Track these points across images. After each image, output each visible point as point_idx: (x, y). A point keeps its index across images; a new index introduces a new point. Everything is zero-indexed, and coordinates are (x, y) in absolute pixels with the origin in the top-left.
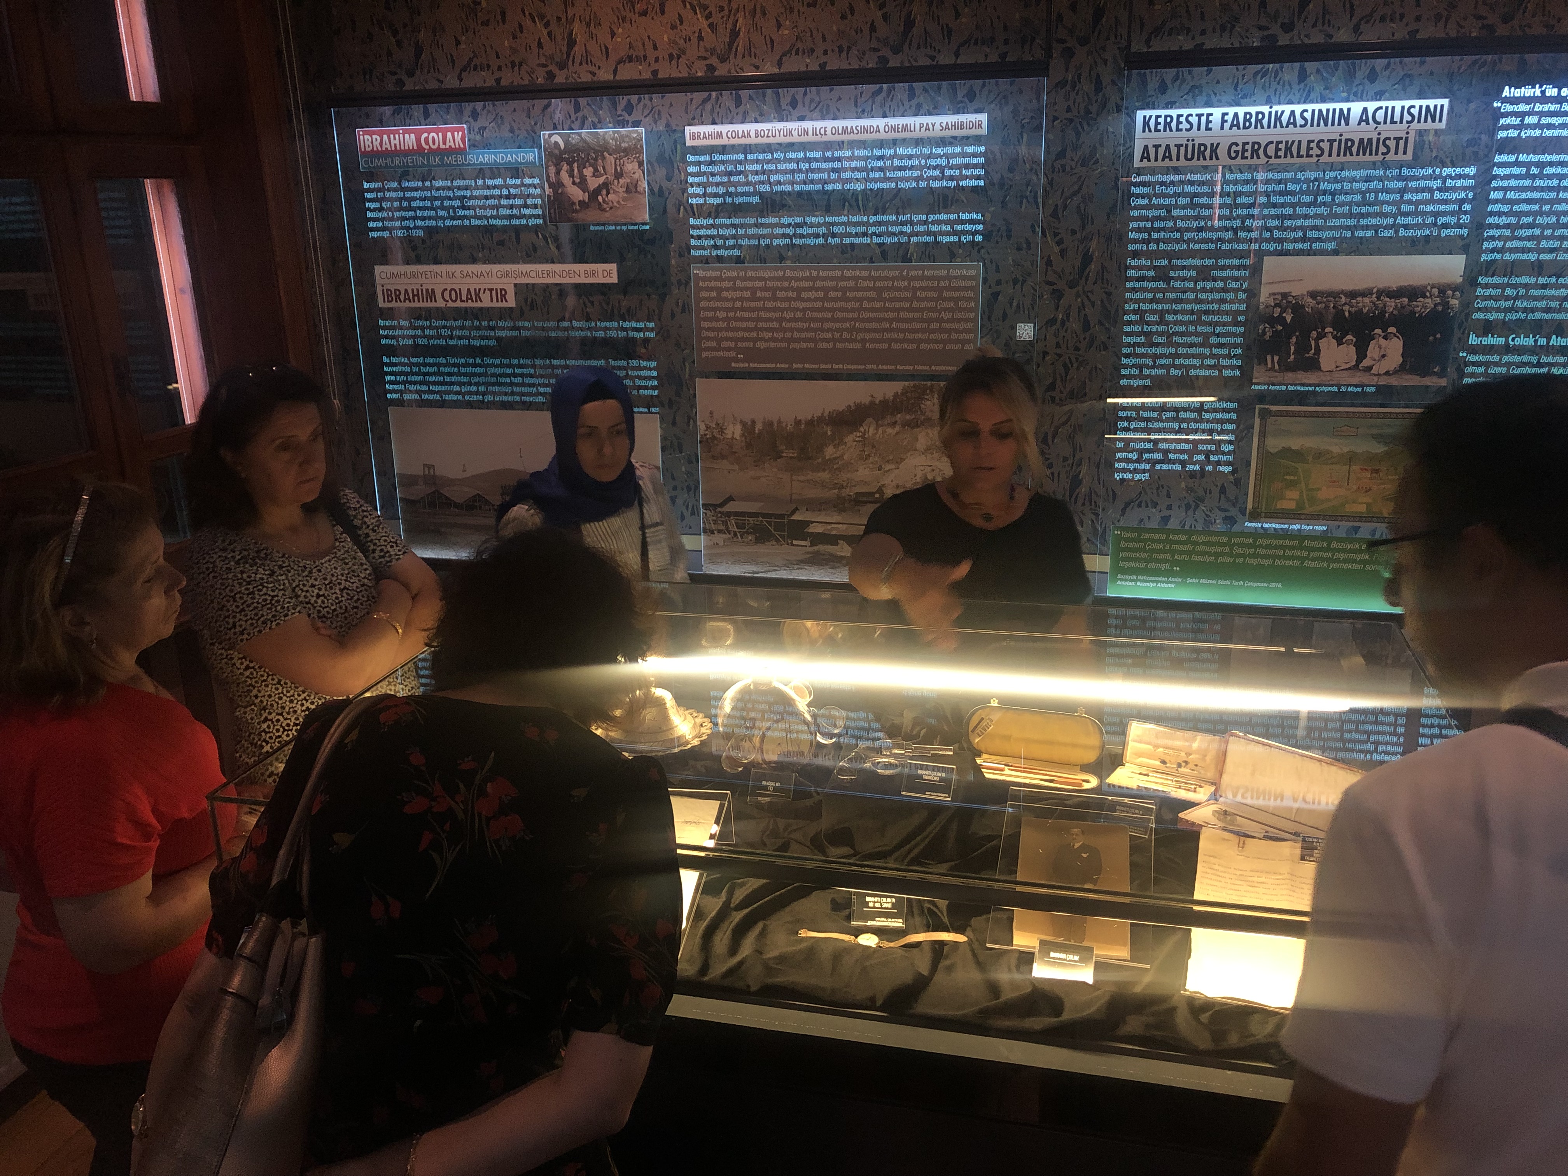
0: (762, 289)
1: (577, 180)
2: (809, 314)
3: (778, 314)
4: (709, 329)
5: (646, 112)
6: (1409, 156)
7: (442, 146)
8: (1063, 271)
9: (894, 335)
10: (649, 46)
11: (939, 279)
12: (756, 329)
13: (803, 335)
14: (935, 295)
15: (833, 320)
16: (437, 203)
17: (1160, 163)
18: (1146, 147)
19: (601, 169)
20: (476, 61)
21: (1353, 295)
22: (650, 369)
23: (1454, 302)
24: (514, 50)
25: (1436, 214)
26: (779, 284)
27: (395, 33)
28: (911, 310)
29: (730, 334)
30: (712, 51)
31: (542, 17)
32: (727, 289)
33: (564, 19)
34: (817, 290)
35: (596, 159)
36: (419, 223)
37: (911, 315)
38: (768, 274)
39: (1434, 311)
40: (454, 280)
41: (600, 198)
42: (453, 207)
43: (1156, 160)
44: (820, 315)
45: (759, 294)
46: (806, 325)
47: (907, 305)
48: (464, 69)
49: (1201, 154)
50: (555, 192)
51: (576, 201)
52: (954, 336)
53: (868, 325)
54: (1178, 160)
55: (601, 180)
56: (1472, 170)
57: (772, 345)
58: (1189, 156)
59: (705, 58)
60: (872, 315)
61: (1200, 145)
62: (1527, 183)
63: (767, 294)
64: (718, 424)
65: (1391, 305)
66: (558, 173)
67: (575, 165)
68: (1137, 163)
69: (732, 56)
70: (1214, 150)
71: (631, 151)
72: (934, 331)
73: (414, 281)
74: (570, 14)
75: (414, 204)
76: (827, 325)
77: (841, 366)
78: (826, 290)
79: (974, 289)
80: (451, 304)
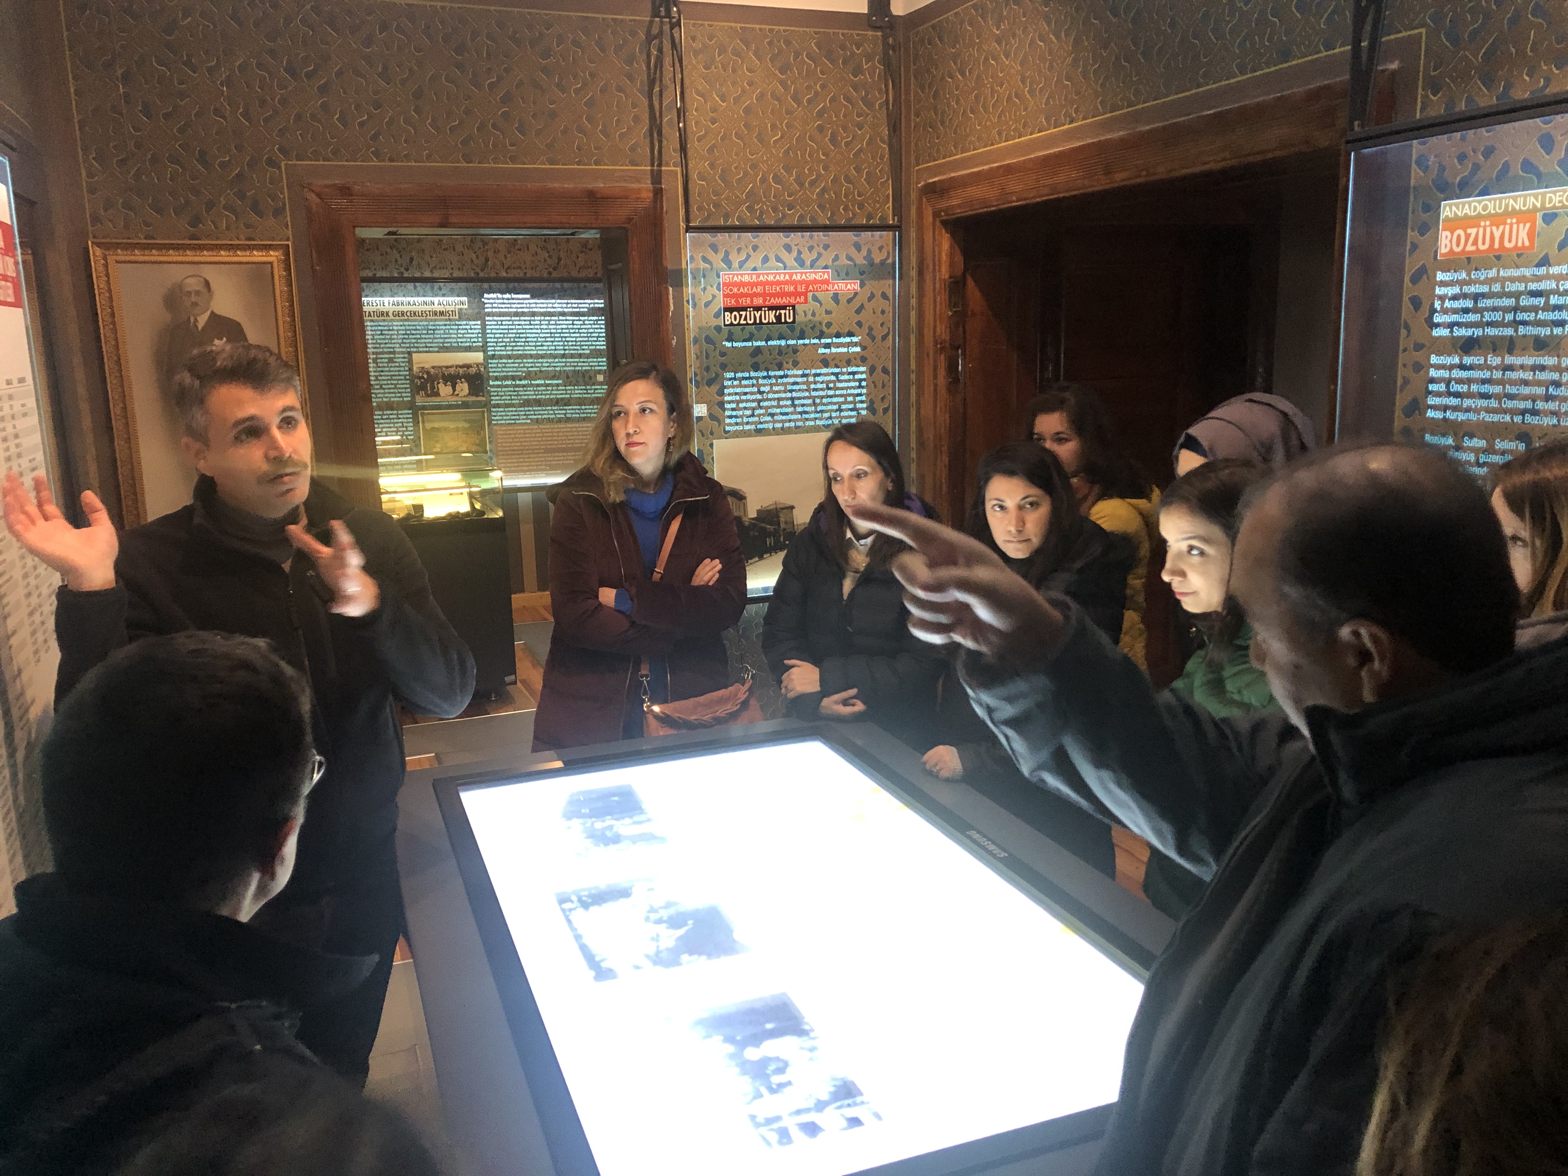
6: (457, 317)
17: (376, 318)
18: (369, 312)
21: (447, 367)
23: (482, 369)
25: (471, 338)
39: (476, 373)
43: (373, 317)
56: (479, 322)
58: (381, 316)
61: (383, 312)
62: (498, 327)
65: (461, 371)
68: (366, 318)
70: (387, 314)
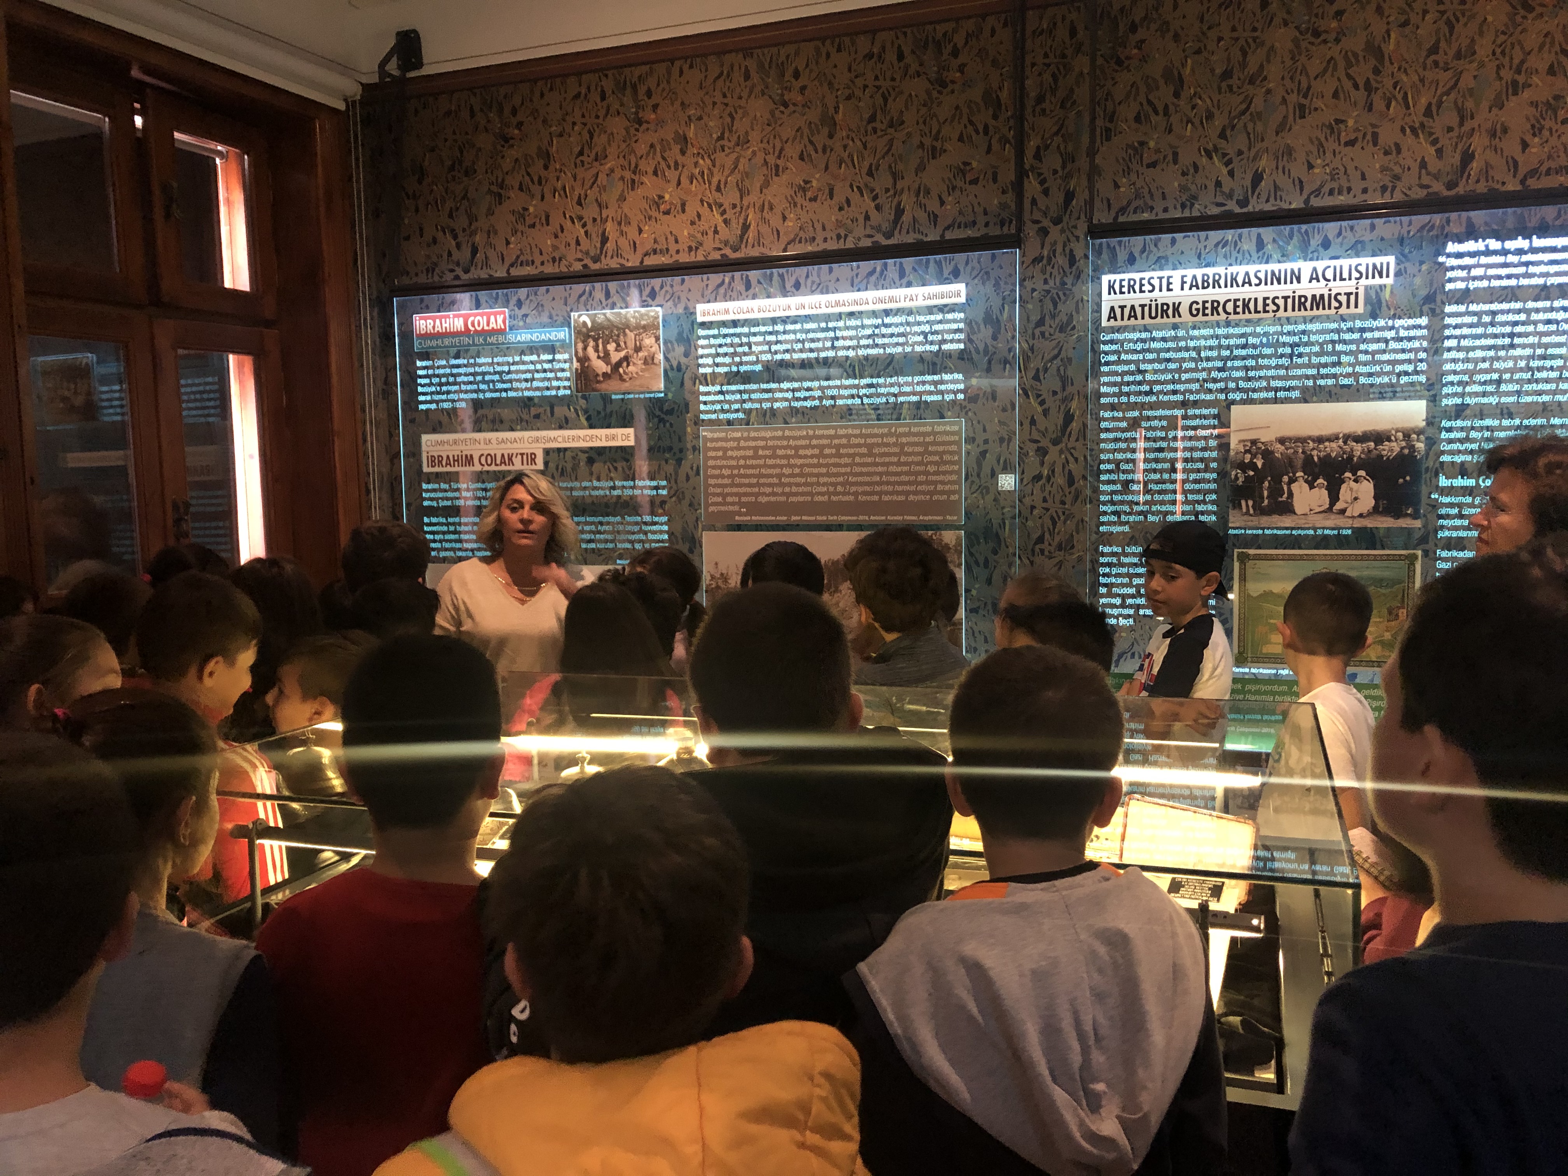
0: (764, 448)
1: (602, 355)
2: (807, 470)
3: (778, 471)
4: (715, 486)
5: (668, 297)
6: (1361, 310)
7: (486, 328)
8: (1046, 429)
9: (885, 488)
10: (671, 239)
11: (925, 434)
12: (758, 485)
13: (801, 489)
14: (920, 449)
15: (828, 475)
16: (479, 378)
17: (1126, 322)
18: (1112, 308)
19: (622, 344)
20: (522, 258)
21: (1320, 440)
22: (662, 524)
23: (1420, 446)
24: (555, 248)
25: (1393, 363)
26: (779, 443)
27: (455, 237)
28: (899, 464)
29: (735, 490)
30: (726, 243)
31: (580, 218)
32: (732, 449)
33: (599, 220)
34: (813, 447)
35: (618, 336)
36: (462, 396)
37: (899, 469)
38: (768, 434)
39: (1400, 455)
40: (490, 446)
41: (621, 370)
42: (493, 381)
43: (1122, 319)
44: (815, 471)
45: (760, 452)
46: (803, 480)
47: (896, 459)
48: (512, 265)
49: (1164, 312)
50: (582, 365)
51: (600, 373)
52: (940, 487)
53: (860, 479)
54: (1143, 318)
55: (622, 354)
56: (1424, 321)
57: (773, 499)
58: (1153, 315)
59: (720, 249)
60: (864, 470)
61: (1163, 305)
62: (1480, 330)
63: (767, 452)
64: (722, 574)
65: (1358, 449)
66: (585, 349)
67: (600, 341)
68: (1104, 323)
69: (743, 246)
70: (1176, 309)
71: (649, 328)
72: (921, 483)
73: (454, 447)
74: (604, 216)
75: (459, 379)
76: (823, 480)
77: (835, 518)
78: (822, 447)
79: (958, 443)
80: (486, 468)
